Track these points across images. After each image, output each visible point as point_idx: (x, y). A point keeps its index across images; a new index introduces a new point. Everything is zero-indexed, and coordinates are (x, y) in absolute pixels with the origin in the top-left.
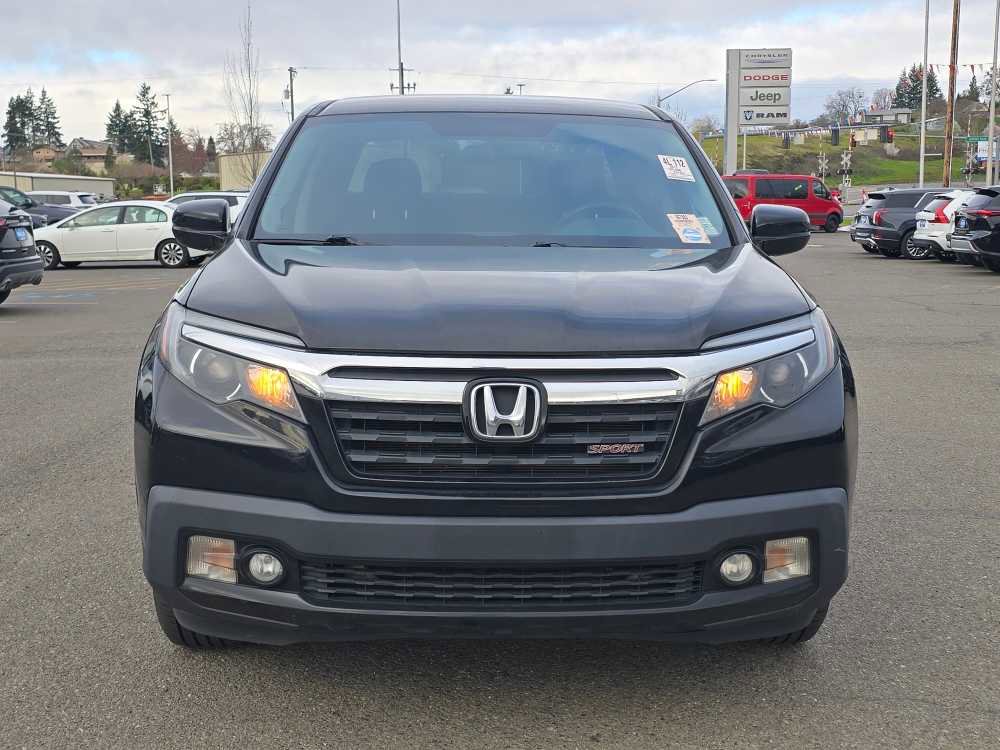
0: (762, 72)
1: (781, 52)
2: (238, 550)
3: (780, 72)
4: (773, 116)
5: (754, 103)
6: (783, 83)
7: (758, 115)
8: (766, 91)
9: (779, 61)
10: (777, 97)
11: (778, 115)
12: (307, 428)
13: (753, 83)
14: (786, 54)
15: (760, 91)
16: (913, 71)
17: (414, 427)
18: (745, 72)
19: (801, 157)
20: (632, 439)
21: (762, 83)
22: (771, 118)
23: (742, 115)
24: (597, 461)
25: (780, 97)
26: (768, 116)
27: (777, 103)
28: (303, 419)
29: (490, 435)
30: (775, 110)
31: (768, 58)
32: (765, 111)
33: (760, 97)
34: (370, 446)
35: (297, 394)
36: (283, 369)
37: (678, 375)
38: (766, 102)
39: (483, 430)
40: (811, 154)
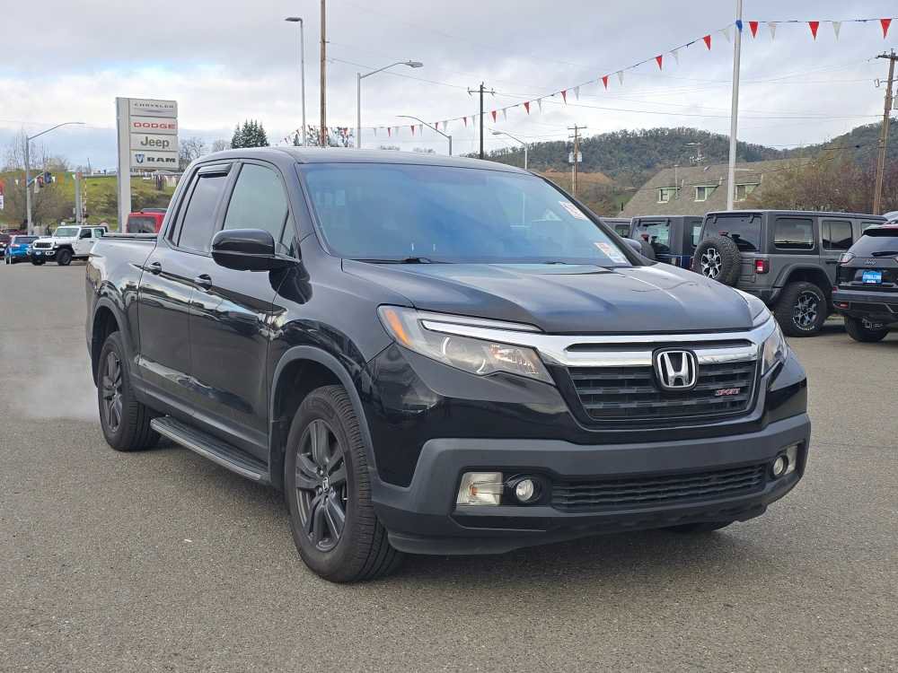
0: (150, 120)
1: (168, 104)
2: (504, 480)
3: (167, 122)
4: (163, 161)
5: (144, 148)
6: (171, 131)
7: (149, 159)
8: (155, 138)
9: (165, 112)
10: (166, 143)
11: (167, 160)
12: (556, 387)
13: (142, 129)
14: (172, 106)
15: (150, 137)
16: (246, 126)
17: (621, 383)
18: (134, 119)
19: (155, 197)
20: (736, 385)
21: (150, 130)
22: (161, 162)
23: (134, 158)
24: (720, 400)
25: (168, 143)
26: (158, 160)
27: (166, 149)
28: (551, 381)
29: (671, 386)
30: (165, 156)
31: (156, 109)
32: (156, 155)
33: (148, 142)
34: (597, 398)
35: (544, 364)
36: (534, 349)
37: (751, 342)
38: (155, 147)
39: (667, 383)
40: (163, 195)
